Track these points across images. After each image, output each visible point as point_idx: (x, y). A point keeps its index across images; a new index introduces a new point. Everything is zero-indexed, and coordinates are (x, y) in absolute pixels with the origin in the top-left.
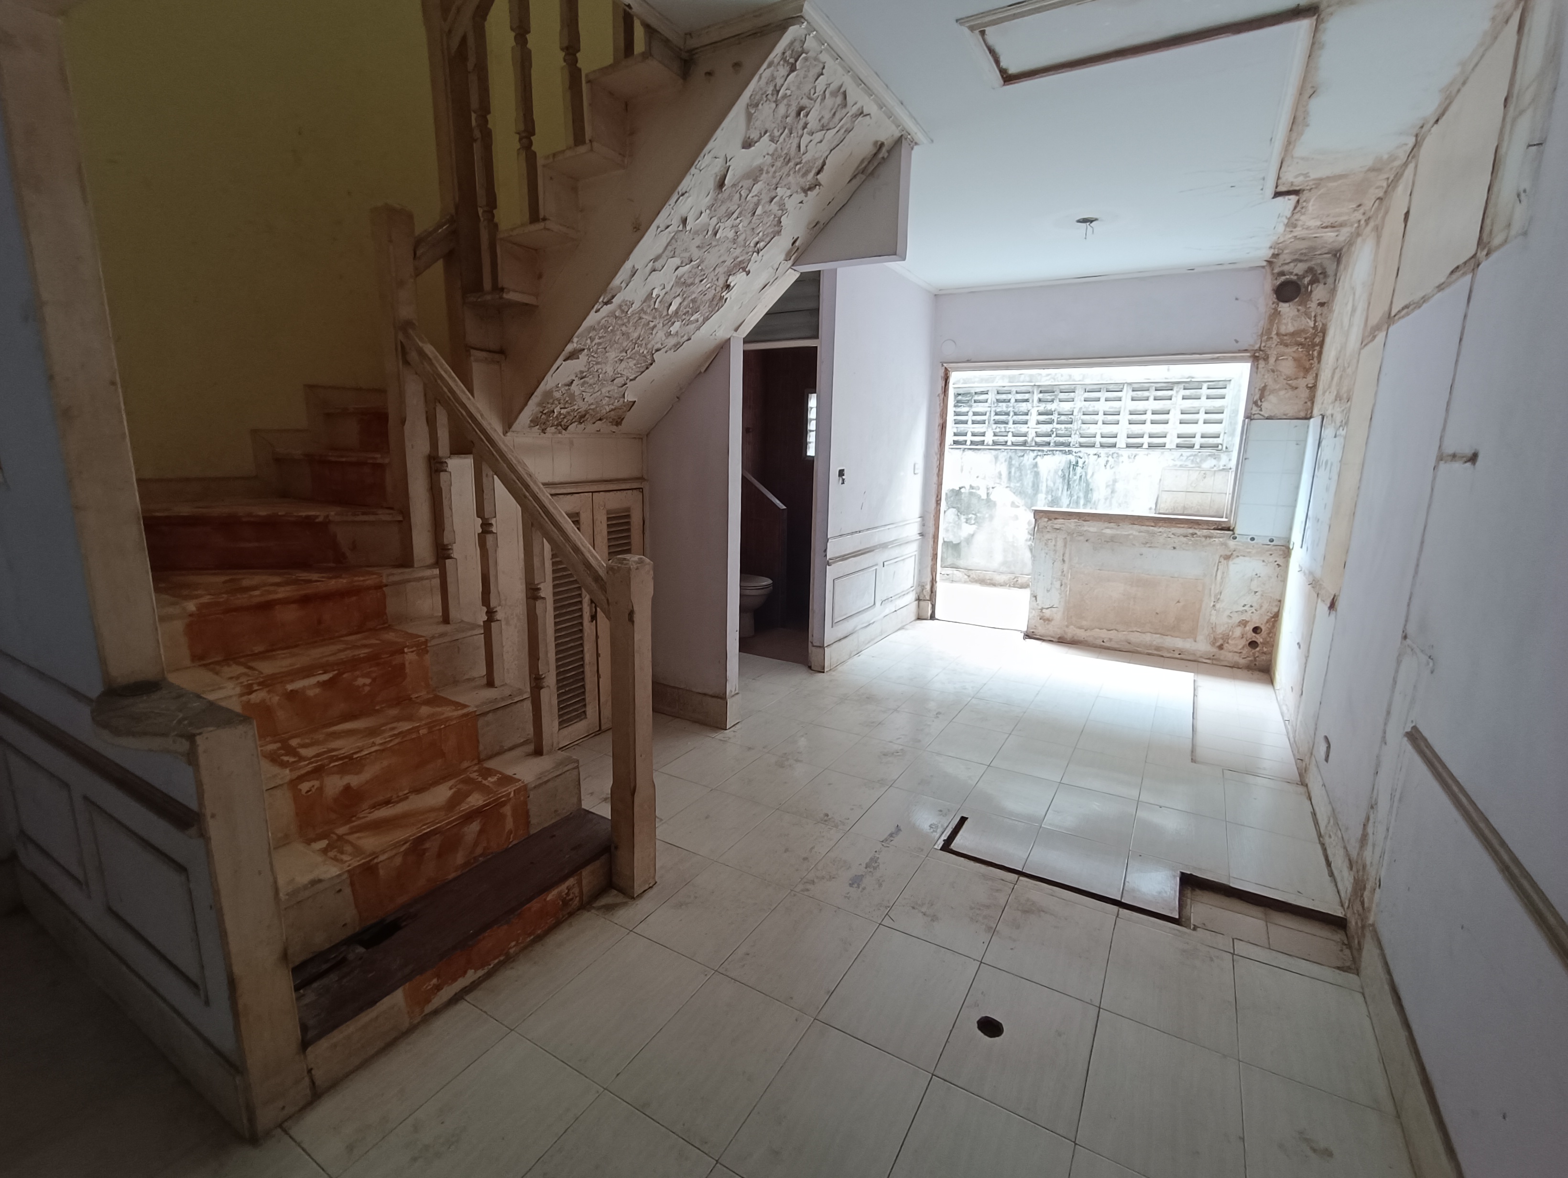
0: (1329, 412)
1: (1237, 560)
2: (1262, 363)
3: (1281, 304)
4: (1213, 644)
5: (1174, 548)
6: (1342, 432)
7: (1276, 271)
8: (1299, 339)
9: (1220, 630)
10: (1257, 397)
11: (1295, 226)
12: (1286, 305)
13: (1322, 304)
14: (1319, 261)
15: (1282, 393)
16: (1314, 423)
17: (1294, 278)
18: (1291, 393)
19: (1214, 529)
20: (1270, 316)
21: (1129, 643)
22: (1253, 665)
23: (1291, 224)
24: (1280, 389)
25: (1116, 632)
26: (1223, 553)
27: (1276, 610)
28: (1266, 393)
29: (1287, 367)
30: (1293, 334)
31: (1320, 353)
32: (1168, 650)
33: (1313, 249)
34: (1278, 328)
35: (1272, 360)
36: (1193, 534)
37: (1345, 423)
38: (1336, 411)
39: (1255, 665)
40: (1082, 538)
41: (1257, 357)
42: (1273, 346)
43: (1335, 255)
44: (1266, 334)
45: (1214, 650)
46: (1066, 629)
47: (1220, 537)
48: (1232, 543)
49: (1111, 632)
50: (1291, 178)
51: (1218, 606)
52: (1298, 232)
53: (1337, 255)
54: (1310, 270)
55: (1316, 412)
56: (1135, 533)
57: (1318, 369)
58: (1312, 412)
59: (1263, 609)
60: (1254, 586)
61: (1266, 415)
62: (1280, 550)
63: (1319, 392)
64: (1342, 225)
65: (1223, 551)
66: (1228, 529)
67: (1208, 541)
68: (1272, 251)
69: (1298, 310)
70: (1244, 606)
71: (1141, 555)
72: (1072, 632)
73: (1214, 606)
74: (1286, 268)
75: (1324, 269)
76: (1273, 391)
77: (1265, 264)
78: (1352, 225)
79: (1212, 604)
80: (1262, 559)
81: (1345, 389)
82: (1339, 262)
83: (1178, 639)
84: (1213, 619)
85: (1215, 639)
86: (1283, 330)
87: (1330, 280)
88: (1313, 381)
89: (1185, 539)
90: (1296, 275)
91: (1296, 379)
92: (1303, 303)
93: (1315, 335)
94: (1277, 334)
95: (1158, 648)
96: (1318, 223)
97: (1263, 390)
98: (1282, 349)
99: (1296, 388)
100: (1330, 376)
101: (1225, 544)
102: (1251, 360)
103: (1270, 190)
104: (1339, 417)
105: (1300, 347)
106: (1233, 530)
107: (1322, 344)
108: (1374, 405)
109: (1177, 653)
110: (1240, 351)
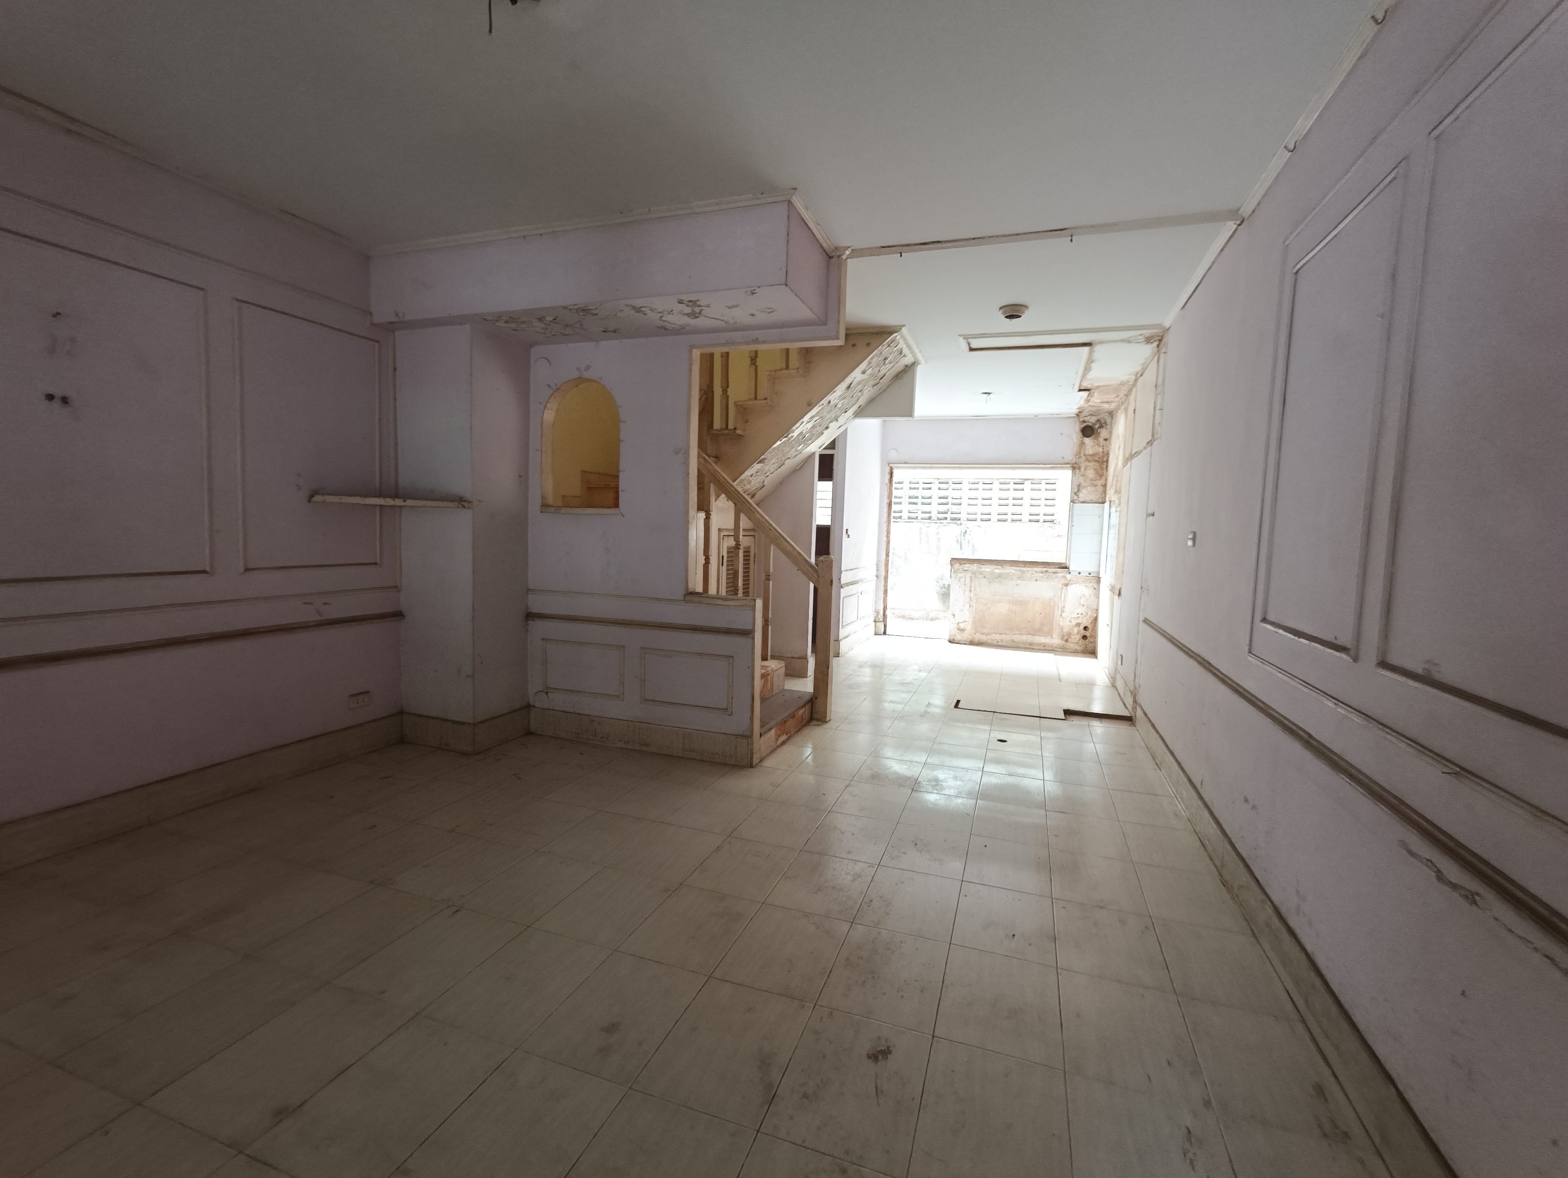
0: (1113, 499)
1: (1071, 586)
2: (1077, 471)
3: (1085, 438)
4: (1062, 639)
5: (1036, 580)
6: (1118, 509)
7: (1081, 420)
8: (1095, 458)
9: (1066, 630)
10: (1076, 490)
11: (1089, 402)
12: (1087, 439)
13: (1106, 440)
14: (1102, 416)
15: (1089, 488)
16: (1107, 505)
17: (1091, 424)
18: (1093, 488)
19: (1058, 568)
20: (1080, 445)
21: (1014, 642)
22: (1085, 650)
23: (1087, 401)
24: (1088, 486)
25: (1005, 635)
26: (1064, 583)
27: (1095, 615)
28: (1081, 488)
29: (1091, 473)
30: (1092, 455)
31: (1107, 466)
32: (1037, 644)
33: (1098, 410)
34: (1084, 452)
35: (1082, 469)
36: (1046, 571)
37: (1119, 504)
38: (1114, 498)
39: (1087, 650)
40: (981, 576)
41: (1075, 467)
42: (1083, 461)
43: (1110, 414)
44: (1078, 454)
45: (1063, 642)
46: (975, 636)
47: (1062, 573)
48: (1068, 576)
49: (1002, 635)
50: (1085, 385)
51: (1063, 615)
52: (1090, 403)
53: (1111, 414)
54: (1098, 421)
55: (1107, 499)
56: (1013, 571)
57: (1107, 475)
58: (1105, 500)
59: (1088, 615)
60: (1082, 601)
61: (1082, 501)
62: (1095, 579)
63: (1108, 488)
64: (1111, 402)
65: (1064, 581)
66: (1066, 568)
67: (1055, 575)
68: (1078, 410)
69: (1094, 442)
70: (1078, 614)
71: (1017, 585)
72: (978, 637)
73: (1061, 615)
74: (1086, 419)
75: (1105, 420)
76: (1084, 487)
77: (1075, 416)
78: (1116, 402)
79: (1060, 614)
80: (1086, 585)
81: (1118, 487)
82: (1112, 416)
83: (1042, 637)
84: (1061, 623)
85: (1063, 635)
86: (1087, 452)
87: (1109, 427)
88: (1105, 482)
89: (1042, 575)
90: (1092, 423)
91: (1096, 480)
92: (1097, 438)
93: (1103, 456)
94: (1084, 455)
95: (1031, 644)
96: (1100, 401)
97: (1079, 486)
98: (1087, 463)
99: (1096, 486)
100: (1112, 479)
101: (1064, 577)
102: (1071, 469)
103: (1077, 388)
104: (1117, 502)
105: (1097, 463)
106: (1068, 568)
107: (1107, 461)
108: (1129, 495)
109: (1042, 646)
110: (1065, 464)
